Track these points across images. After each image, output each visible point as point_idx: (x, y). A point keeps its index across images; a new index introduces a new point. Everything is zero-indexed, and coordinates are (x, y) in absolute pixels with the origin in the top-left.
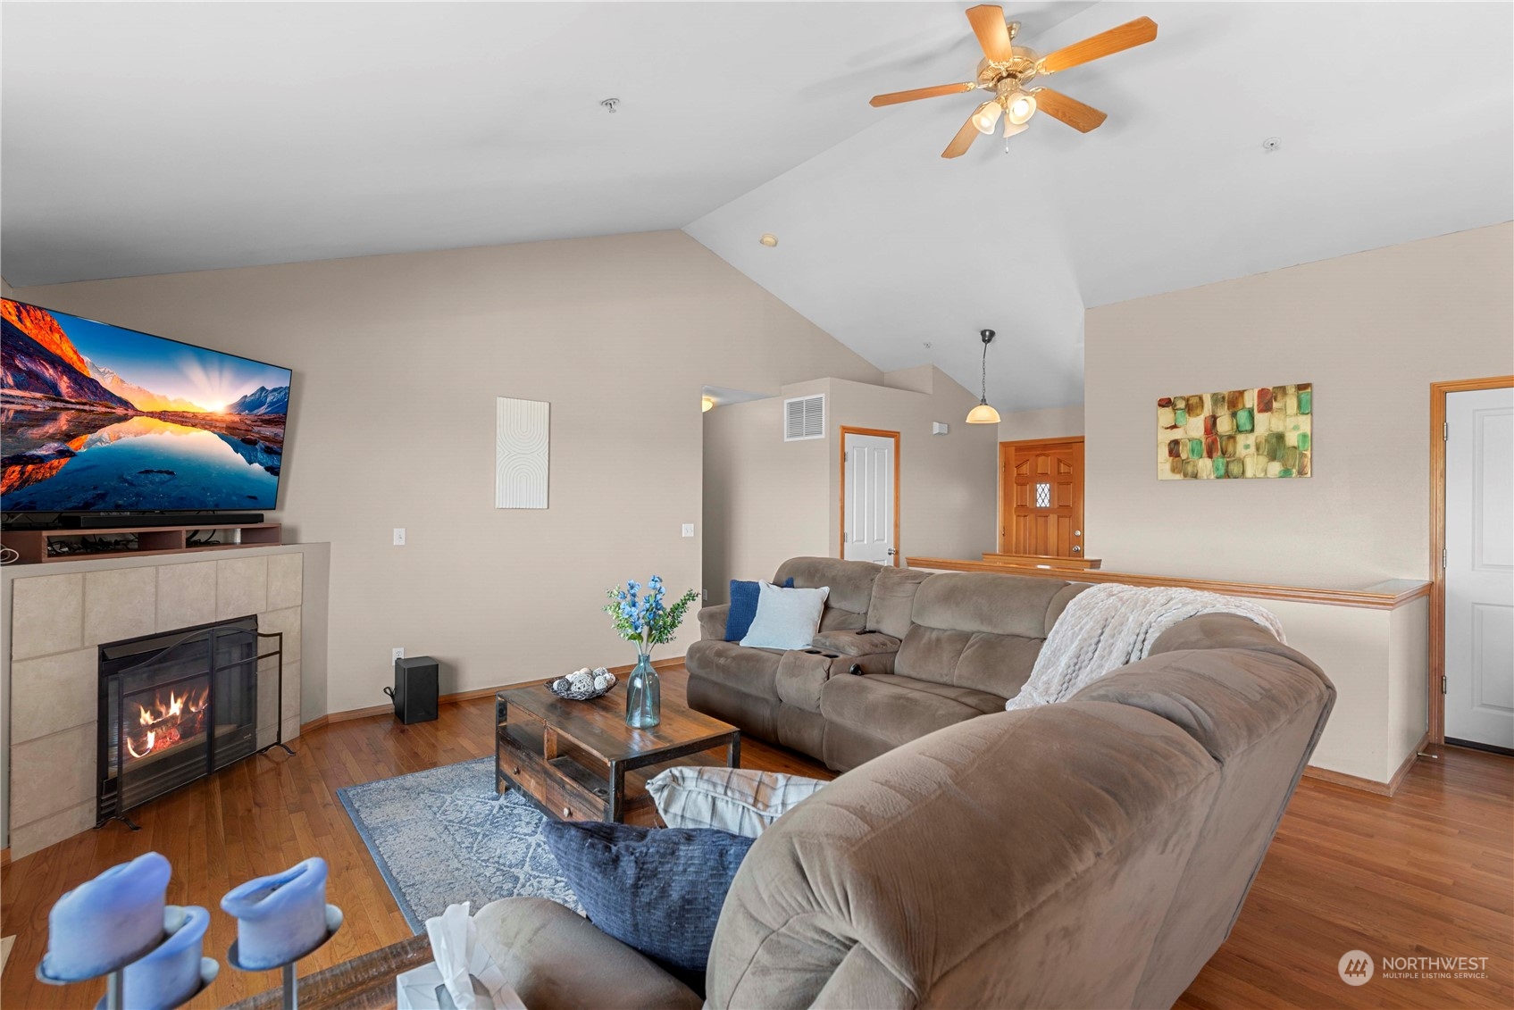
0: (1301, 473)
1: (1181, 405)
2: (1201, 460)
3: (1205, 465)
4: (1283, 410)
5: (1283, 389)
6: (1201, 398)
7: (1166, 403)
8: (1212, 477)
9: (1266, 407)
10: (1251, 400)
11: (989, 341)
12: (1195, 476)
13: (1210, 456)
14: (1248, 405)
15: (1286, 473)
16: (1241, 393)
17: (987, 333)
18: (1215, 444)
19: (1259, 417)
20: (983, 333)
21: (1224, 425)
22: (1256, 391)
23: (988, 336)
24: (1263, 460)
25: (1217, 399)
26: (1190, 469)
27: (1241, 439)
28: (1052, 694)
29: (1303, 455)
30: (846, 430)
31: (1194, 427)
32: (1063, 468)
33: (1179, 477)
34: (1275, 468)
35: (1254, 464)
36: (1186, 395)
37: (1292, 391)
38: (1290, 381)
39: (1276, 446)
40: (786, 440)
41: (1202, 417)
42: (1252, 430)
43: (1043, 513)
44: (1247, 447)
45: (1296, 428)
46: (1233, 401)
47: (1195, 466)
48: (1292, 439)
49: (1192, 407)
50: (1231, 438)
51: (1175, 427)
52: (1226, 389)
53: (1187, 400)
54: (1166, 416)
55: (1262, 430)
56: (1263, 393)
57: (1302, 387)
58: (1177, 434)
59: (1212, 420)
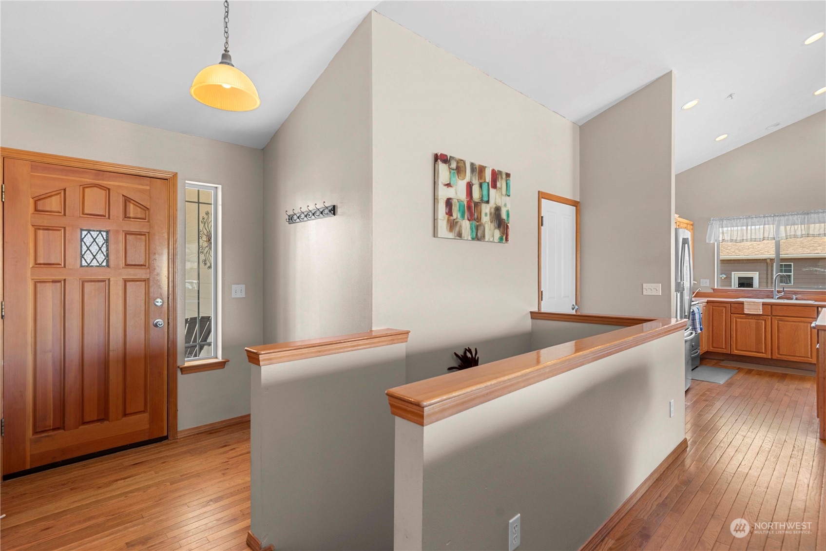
1: (454, 165)
2: (464, 221)
3: (466, 227)
4: (501, 189)
6: (465, 164)
7: (443, 160)
8: (470, 238)
9: (494, 185)
10: (488, 177)
12: (461, 236)
13: (469, 220)
14: (486, 180)
15: (501, 239)
16: (483, 169)
18: (472, 209)
19: (492, 192)
21: (476, 195)
22: (490, 170)
24: (492, 226)
25: (472, 169)
26: (458, 229)
27: (484, 206)
29: (508, 226)
31: (458, 192)
33: (451, 235)
34: (497, 234)
35: (491, 231)
36: (457, 156)
37: (503, 176)
38: (505, 170)
39: (497, 217)
41: (464, 182)
42: (488, 202)
44: (486, 215)
45: (505, 205)
46: (479, 171)
47: (461, 226)
48: (504, 214)
49: (459, 170)
50: (480, 205)
51: (448, 185)
52: (478, 163)
53: (458, 162)
54: (444, 173)
55: (492, 204)
56: (493, 172)
57: (508, 175)
58: (450, 193)
59: (469, 186)
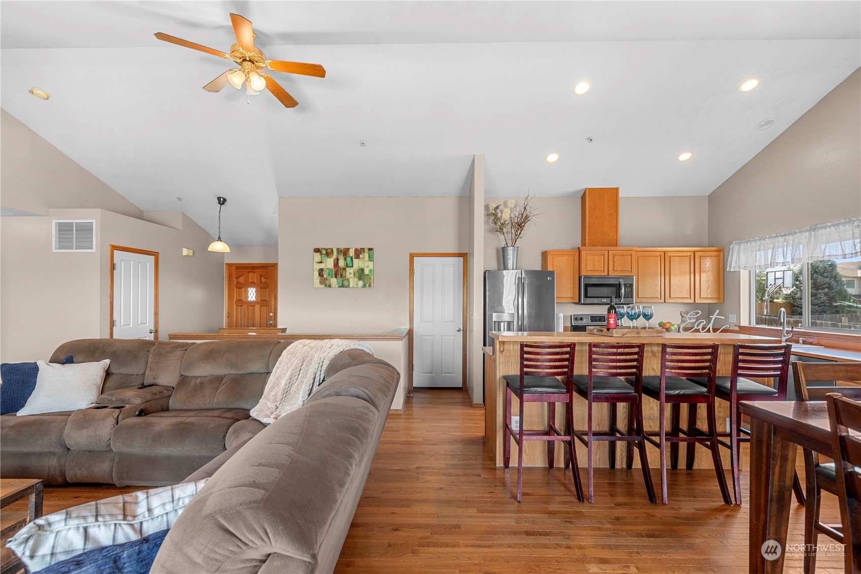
0: (370, 286)
1: (324, 252)
2: (332, 279)
3: (334, 281)
4: (363, 258)
5: (363, 249)
6: (332, 250)
7: (317, 250)
8: (337, 287)
9: (357, 257)
10: (352, 253)
11: (223, 204)
12: (330, 286)
13: (336, 277)
14: (351, 255)
15: (364, 286)
16: (348, 249)
17: (222, 199)
18: (338, 272)
19: (355, 261)
20: (219, 199)
21: (342, 263)
22: (354, 249)
23: (222, 201)
24: (356, 279)
25: (339, 251)
26: (328, 283)
27: (348, 269)
28: (278, 401)
29: (370, 278)
30: (115, 248)
31: (329, 263)
32: (263, 280)
33: (323, 286)
34: (361, 283)
35: (353, 281)
36: (327, 247)
37: (366, 250)
38: (366, 247)
39: (361, 274)
40: (54, 250)
41: (333, 259)
42: (352, 267)
43: (252, 304)
44: (350, 274)
45: (368, 266)
46: (345, 252)
47: (330, 281)
48: (367, 272)
49: (329, 253)
50: (344, 269)
51: (321, 262)
52: (342, 247)
53: (326, 250)
54: (317, 256)
55: (356, 266)
56: (356, 250)
57: (370, 249)
58: (322, 266)
59: (337, 260)
